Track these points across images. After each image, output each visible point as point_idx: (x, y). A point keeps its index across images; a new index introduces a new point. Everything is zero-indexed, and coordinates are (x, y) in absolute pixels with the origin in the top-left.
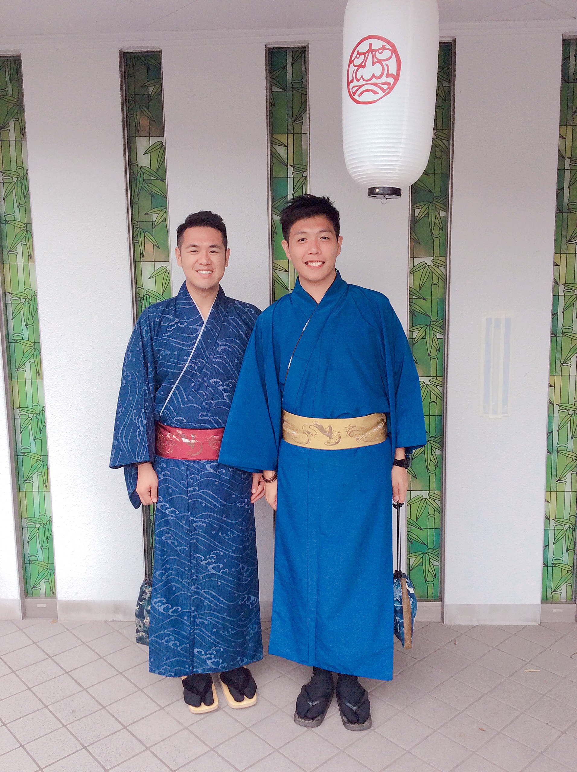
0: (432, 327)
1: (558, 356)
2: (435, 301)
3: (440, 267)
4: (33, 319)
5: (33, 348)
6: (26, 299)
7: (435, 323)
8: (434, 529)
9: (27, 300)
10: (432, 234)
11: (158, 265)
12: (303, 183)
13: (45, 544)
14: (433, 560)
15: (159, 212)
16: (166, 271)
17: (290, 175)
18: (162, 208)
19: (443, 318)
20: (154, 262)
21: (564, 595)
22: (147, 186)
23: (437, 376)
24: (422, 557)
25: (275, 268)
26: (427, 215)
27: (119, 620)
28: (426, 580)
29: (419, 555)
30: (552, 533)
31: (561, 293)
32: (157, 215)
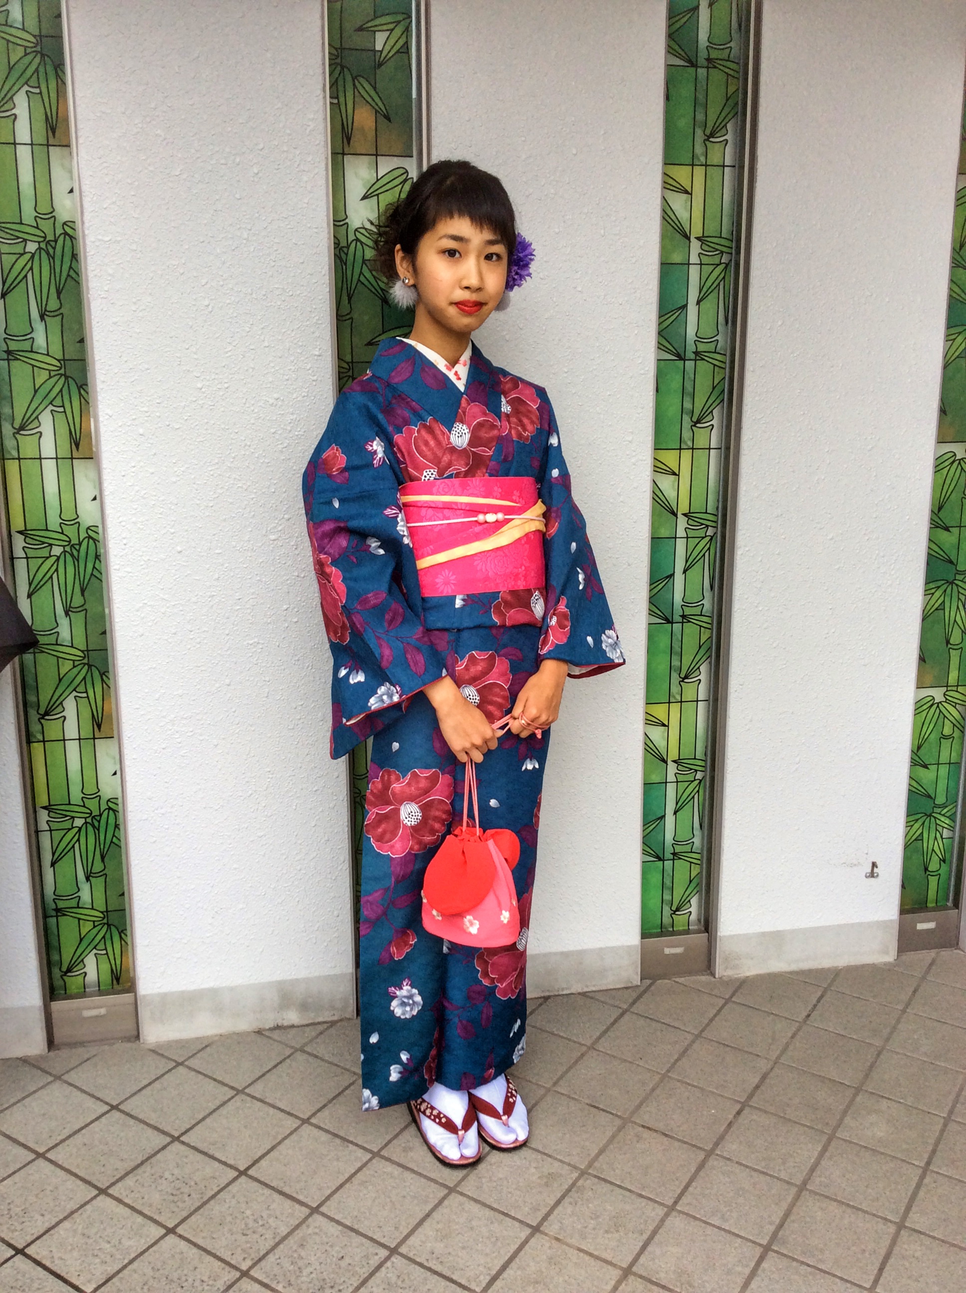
4: (59, 297)
5: (61, 375)
6: (39, 242)
8: (950, 763)
9: (43, 245)
11: (386, 165)
13: (98, 866)
14: (943, 827)
15: (391, 26)
16: (406, 180)
18: (400, 17)
20: (377, 155)
24: (923, 824)
25: (668, 186)
27: (290, 1023)
28: (926, 869)
29: (917, 820)
32: (388, 33)
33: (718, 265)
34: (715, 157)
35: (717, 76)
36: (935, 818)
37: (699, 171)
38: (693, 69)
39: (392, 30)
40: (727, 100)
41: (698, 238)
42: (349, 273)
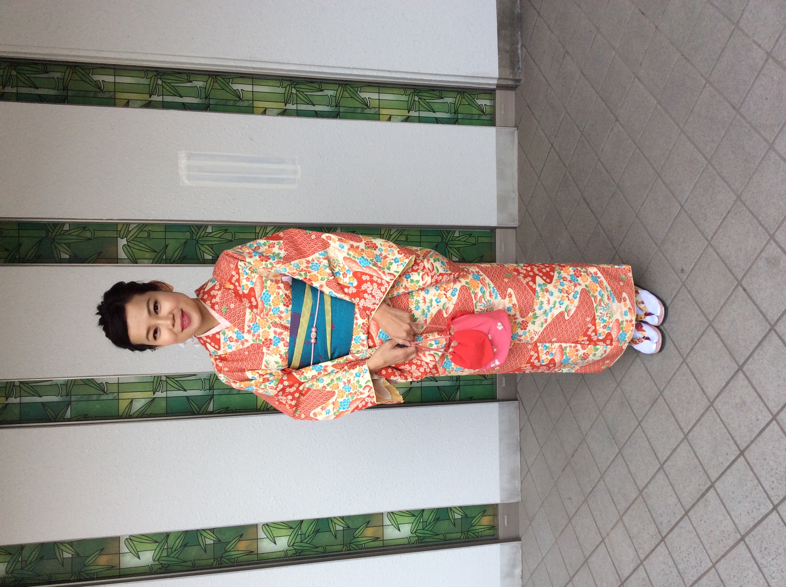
0: (199, 238)
1: (231, 103)
2: (169, 235)
3: (130, 230)
7: (194, 235)
8: (421, 236)
10: (90, 239)
11: (124, 549)
12: (27, 385)
14: (453, 237)
15: (60, 551)
16: (131, 539)
17: (17, 400)
18: (56, 548)
19: (189, 226)
20: (120, 554)
21: (488, 103)
22: (29, 567)
23: (256, 233)
24: (450, 248)
25: (128, 415)
26: (69, 245)
27: (521, 572)
28: (474, 244)
29: (449, 251)
30: (424, 114)
31: (160, 99)
32: (64, 552)
33: (167, 382)
34: (115, 389)
35: (75, 390)
36: (448, 242)
37: (122, 396)
38: (72, 403)
39: (62, 550)
40: (86, 384)
41: (154, 394)
42: (173, 563)
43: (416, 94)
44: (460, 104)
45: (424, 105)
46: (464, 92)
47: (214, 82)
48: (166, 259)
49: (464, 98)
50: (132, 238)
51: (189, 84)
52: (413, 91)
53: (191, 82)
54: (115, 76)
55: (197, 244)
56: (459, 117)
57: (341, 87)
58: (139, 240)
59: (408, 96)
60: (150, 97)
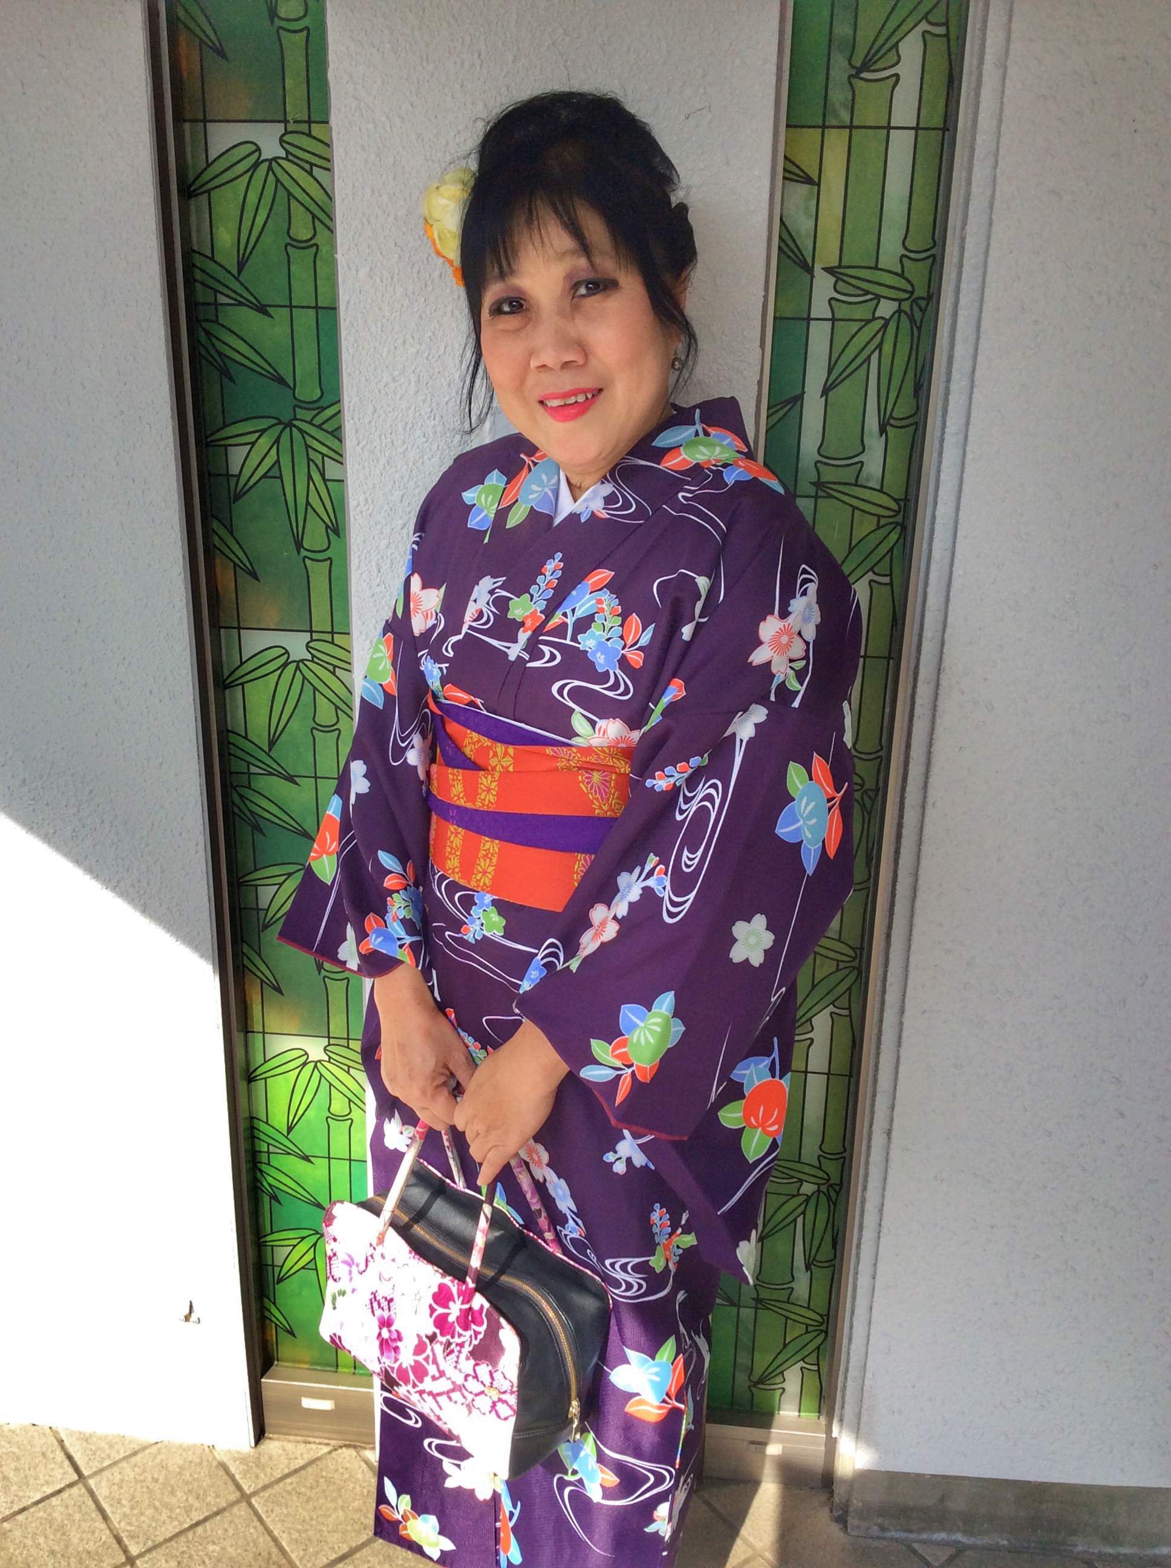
43: (824, 1188)
44: (787, 1318)
45: (788, 1208)
46: (826, 1333)
47: (879, 516)
48: (216, 304)
49: (807, 1332)
50: (284, 178)
51: (872, 423)
52: (832, 1182)
53: (883, 430)
54: (917, 129)
55: (280, 422)
56: (741, 1309)
57: (851, 953)
58: (280, 207)
59: (817, 1165)
60: (829, 270)
